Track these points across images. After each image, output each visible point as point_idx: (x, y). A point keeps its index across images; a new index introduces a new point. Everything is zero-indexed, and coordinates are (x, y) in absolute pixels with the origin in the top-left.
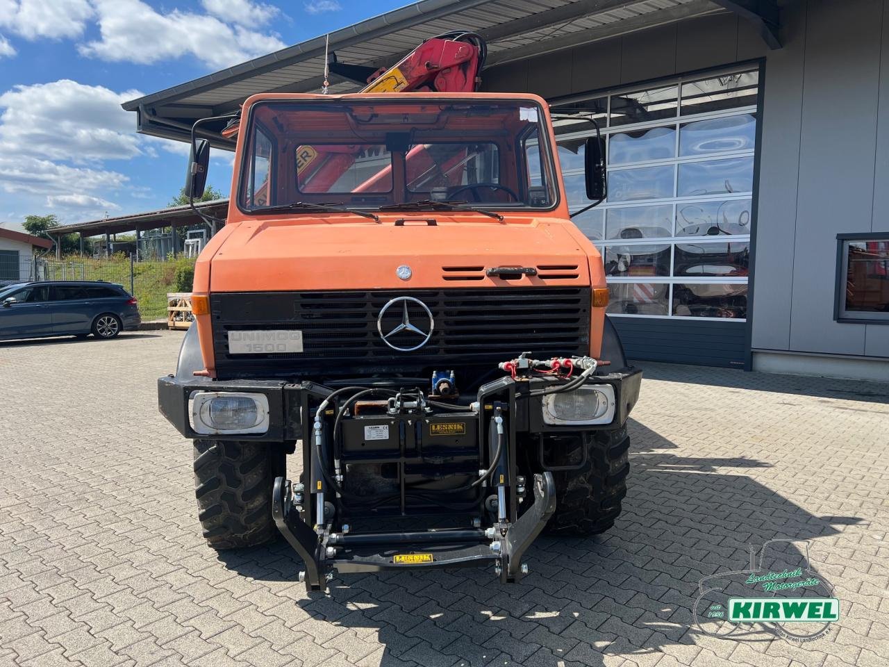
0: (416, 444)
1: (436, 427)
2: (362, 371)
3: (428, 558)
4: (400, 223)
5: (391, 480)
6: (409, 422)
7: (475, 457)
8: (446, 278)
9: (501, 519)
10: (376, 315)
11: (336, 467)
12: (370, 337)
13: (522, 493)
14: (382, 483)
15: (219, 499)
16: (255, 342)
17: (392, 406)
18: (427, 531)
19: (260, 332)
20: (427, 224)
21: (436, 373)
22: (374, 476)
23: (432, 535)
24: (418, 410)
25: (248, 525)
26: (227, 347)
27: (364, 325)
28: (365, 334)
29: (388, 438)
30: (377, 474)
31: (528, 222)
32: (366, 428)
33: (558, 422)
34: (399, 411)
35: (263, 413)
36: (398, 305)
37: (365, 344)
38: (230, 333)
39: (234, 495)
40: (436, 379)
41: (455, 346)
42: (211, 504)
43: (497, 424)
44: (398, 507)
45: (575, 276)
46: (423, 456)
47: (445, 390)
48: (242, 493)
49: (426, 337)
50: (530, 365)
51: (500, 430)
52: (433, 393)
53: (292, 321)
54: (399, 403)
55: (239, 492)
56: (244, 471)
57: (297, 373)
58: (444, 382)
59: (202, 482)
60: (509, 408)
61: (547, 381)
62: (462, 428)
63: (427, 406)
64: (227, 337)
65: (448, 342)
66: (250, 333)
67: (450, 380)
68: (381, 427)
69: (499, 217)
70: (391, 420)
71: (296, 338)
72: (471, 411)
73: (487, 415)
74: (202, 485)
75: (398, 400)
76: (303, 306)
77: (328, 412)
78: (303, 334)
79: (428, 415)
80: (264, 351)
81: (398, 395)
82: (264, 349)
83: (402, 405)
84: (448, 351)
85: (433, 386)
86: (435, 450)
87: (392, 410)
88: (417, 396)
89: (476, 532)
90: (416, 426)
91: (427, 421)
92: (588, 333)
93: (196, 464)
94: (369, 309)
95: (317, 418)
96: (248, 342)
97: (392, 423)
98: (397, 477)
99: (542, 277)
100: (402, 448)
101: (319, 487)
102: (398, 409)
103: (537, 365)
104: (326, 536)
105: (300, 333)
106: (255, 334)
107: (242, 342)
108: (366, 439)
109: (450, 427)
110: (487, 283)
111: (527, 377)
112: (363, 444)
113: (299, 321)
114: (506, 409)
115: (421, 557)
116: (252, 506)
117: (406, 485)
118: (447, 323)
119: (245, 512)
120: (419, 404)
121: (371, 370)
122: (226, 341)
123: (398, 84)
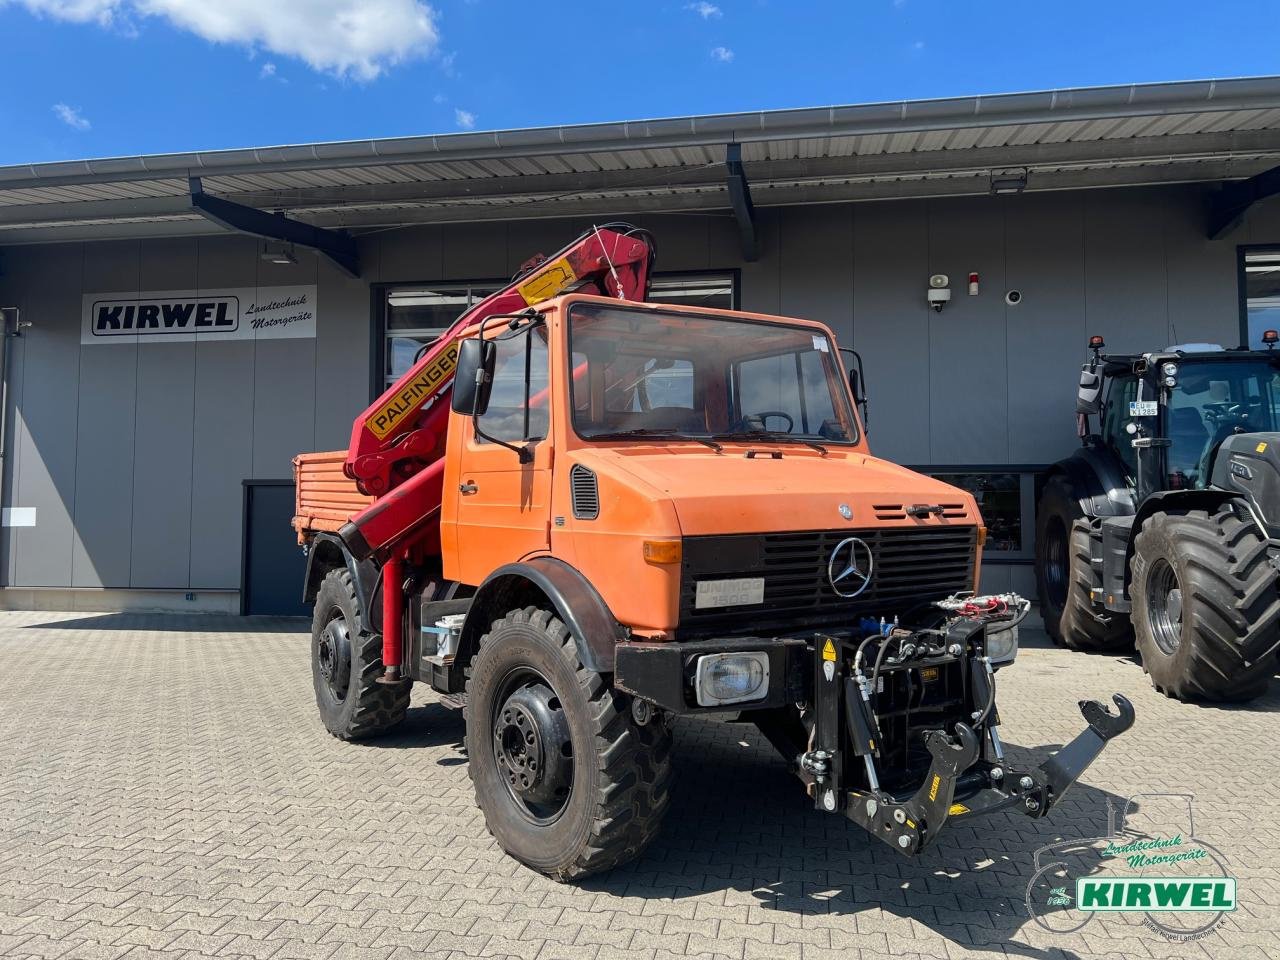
2: (806, 622)
4: (751, 455)
6: (910, 670)
8: (880, 518)
10: (827, 559)
12: (820, 583)
16: (721, 593)
19: (727, 581)
20: (771, 456)
21: (885, 619)
26: (694, 600)
27: (815, 570)
28: (813, 581)
29: (883, 691)
31: (843, 456)
36: (847, 546)
37: (813, 591)
38: (700, 584)
43: (984, 664)
45: (964, 515)
49: (866, 580)
51: (990, 669)
53: (753, 567)
57: (749, 629)
62: (936, 673)
64: (694, 589)
66: (718, 583)
69: (823, 449)
71: (756, 587)
76: (768, 550)
78: (765, 582)
80: (728, 604)
82: (728, 602)
92: (973, 571)
94: (821, 553)
96: (714, 594)
97: (892, 673)
99: (946, 516)
100: (909, 699)
101: (873, 747)
105: (762, 580)
106: (723, 584)
107: (711, 595)
109: (928, 673)
110: (909, 522)
113: (764, 567)
118: (881, 564)
121: (816, 620)
122: (694, 593)
123: (566, 278)
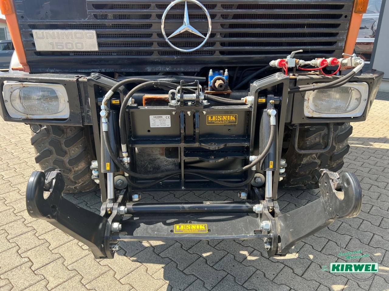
0: (194, 132)
1: (212, 118)
3: (203, 228)
5: (173, 159)
6: (189, 113)
7: (246, 144)
9: (268, 198)
10: (160, 17)
11: (123, 151)
13: (283, 173)
14: (166, 162)
15: (52, 164)
16: (57, 40)
17: (173, 98)
18: (202, 203)
21: (212, 72)
22: (159, 156)
23: (207, 207)
24: (196, 102)
25: (77, 181)
26: (34, 44)
29: (170, 126)
30: (162, 154)
32: (151, 117)
33: (316, 115)
34: (179, 103)
35: (64, 102)
36: (180, 6)
38: (34, 32)
39: (63, 162)
40: (212, 77)
41: (229, 48)
42: (48, 167)
43: (270, 116)
44: (179, 181)
46: (200, 142)
47: (221, 86)
48: (68, 160)
49: (204, 39)
50: (296, 64)
51: (273, 121)
52: (209, 88)
53: (86, 20)
54: (179, 95)
55: (66, 159)
56: (68, 145)
58: (219, 79)
59: (39, 152)
60: (281, 101)
61: (312, 79)
62: (234, 119)
63: (205, 99)
64: (32, 35)
65: (223, 44)
66: (51, 31)
67: (224, 78)
68: (164, 117)
70: (173, 110)
71: (90, 38)
72: (244, 104)
73: (261, 108)
74: (38, 154)
75: (179, 92)
77: (114, 102)
78: (96, 33)
79: (206, 107)
80: (65, 49)
81: (179, 87)
82: (65, 48)
83: (182, 97)
84: (222, 53)
85: (209, 83)
86: (210, 137)
87: (173, 102)
88: (196, 89)
89: (244, 205)
90: (194, 116)
91: (205, 112)
92: (345, 38)
93: (32, 139)
94: (154, 10)
95: (103, 107)
96: (50, 40)
97: (174, 113)
98: (178, 157)
100: (182, 135)
101: (108, 168)
102: (178, 101)
103: (302, 64)
104: (115, 209)
105: (94, 32)
106: (56, 33)
107: (45, 40)
108: (151, 127)
109: (224, 118)
111: (294, 75)
112: (149, 131)
113: (92, 21)
114: (278, 103)
115: (198, 227)
116: (77, 169)
117: (185, 163)
118: (222, 26)
119: (73, 173)
120: (198, 97)
121: (157, 69)
122: (31, 39)
